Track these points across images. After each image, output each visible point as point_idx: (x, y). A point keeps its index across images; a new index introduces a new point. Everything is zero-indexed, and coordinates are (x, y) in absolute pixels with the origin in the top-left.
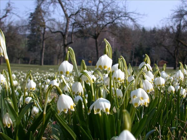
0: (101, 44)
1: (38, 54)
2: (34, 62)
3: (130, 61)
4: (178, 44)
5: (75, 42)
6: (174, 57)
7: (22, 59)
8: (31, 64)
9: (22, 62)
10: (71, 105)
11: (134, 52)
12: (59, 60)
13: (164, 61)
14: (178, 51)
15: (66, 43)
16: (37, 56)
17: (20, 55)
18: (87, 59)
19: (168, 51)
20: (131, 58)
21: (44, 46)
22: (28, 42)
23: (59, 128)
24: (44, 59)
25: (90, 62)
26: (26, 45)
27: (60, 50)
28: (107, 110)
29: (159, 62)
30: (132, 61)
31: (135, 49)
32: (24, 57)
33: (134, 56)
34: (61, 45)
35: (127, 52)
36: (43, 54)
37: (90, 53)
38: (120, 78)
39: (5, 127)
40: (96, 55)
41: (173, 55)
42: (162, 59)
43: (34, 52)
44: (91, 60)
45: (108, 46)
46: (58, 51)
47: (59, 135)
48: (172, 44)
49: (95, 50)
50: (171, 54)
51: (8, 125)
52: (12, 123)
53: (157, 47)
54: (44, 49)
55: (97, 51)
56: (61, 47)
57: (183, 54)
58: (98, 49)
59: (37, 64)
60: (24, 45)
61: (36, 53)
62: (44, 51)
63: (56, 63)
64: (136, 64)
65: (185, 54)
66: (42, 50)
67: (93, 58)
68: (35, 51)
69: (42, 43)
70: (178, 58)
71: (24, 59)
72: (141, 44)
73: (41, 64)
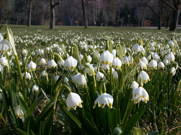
0: (88, 4)
1: (25, 14)
2: (22, 23)
3: (116, 21)
4: (163, 4)
5: (61, 2)
6: (159, 17)
7: (9, 20)
8: (19, 24)
9: (9, 22)
10: (79, 102)
11: (119, 12)
12: (46, 20)
13: (149, 21)
14: (162, 11)
15: (53, 4)
16: (24, 16)
17: (7, 15)
18: (74, 19)
19: (153, 11)
20: (116, 18)
21: (31, 7)
22: (15, 3)
23: (63, 114)
24: (31, 19)
25: (76, 22)
26: (12, 5)
27: (47, 10)
28: (110, 104)
29: (144, 21)
30: (118, 21)
31: (121, 9)
32: (11, 17)
33: (120, 16)
34: (48, 6)
35: (113, 12)
36: (30, 14)
37: (77, 13)
38: (118, 65)
39: (17, 118)
40: (83, 16)
41: (158, 15)
42: (147, 19)
43: (21, 13)
44: (78, 21)
45: (109, 42)
46: (45, 11)
47: (64, 120)
48: (157, 4)
49: (82, 11)
50: (156, 14)
51: (20, 116)
52: (23, 114)
53: (142, 7)
54: (31, 10)
55: (84, 11)
56: (48, 7)
57: (167, 14)
58: (85, 10)
59: (24, 24)
60: (11, 6)
61: (23, 14)
62: (31, 12)
63: (43, 23)
64: (122, 24)
65: (170, 14)
66: (29, 11)
67: (79, 18)
68: (22, 11)
69: (28, 4)
70: (163, 18)
71: (12, 20)
72: (126, 4)
73: (28, 25)
